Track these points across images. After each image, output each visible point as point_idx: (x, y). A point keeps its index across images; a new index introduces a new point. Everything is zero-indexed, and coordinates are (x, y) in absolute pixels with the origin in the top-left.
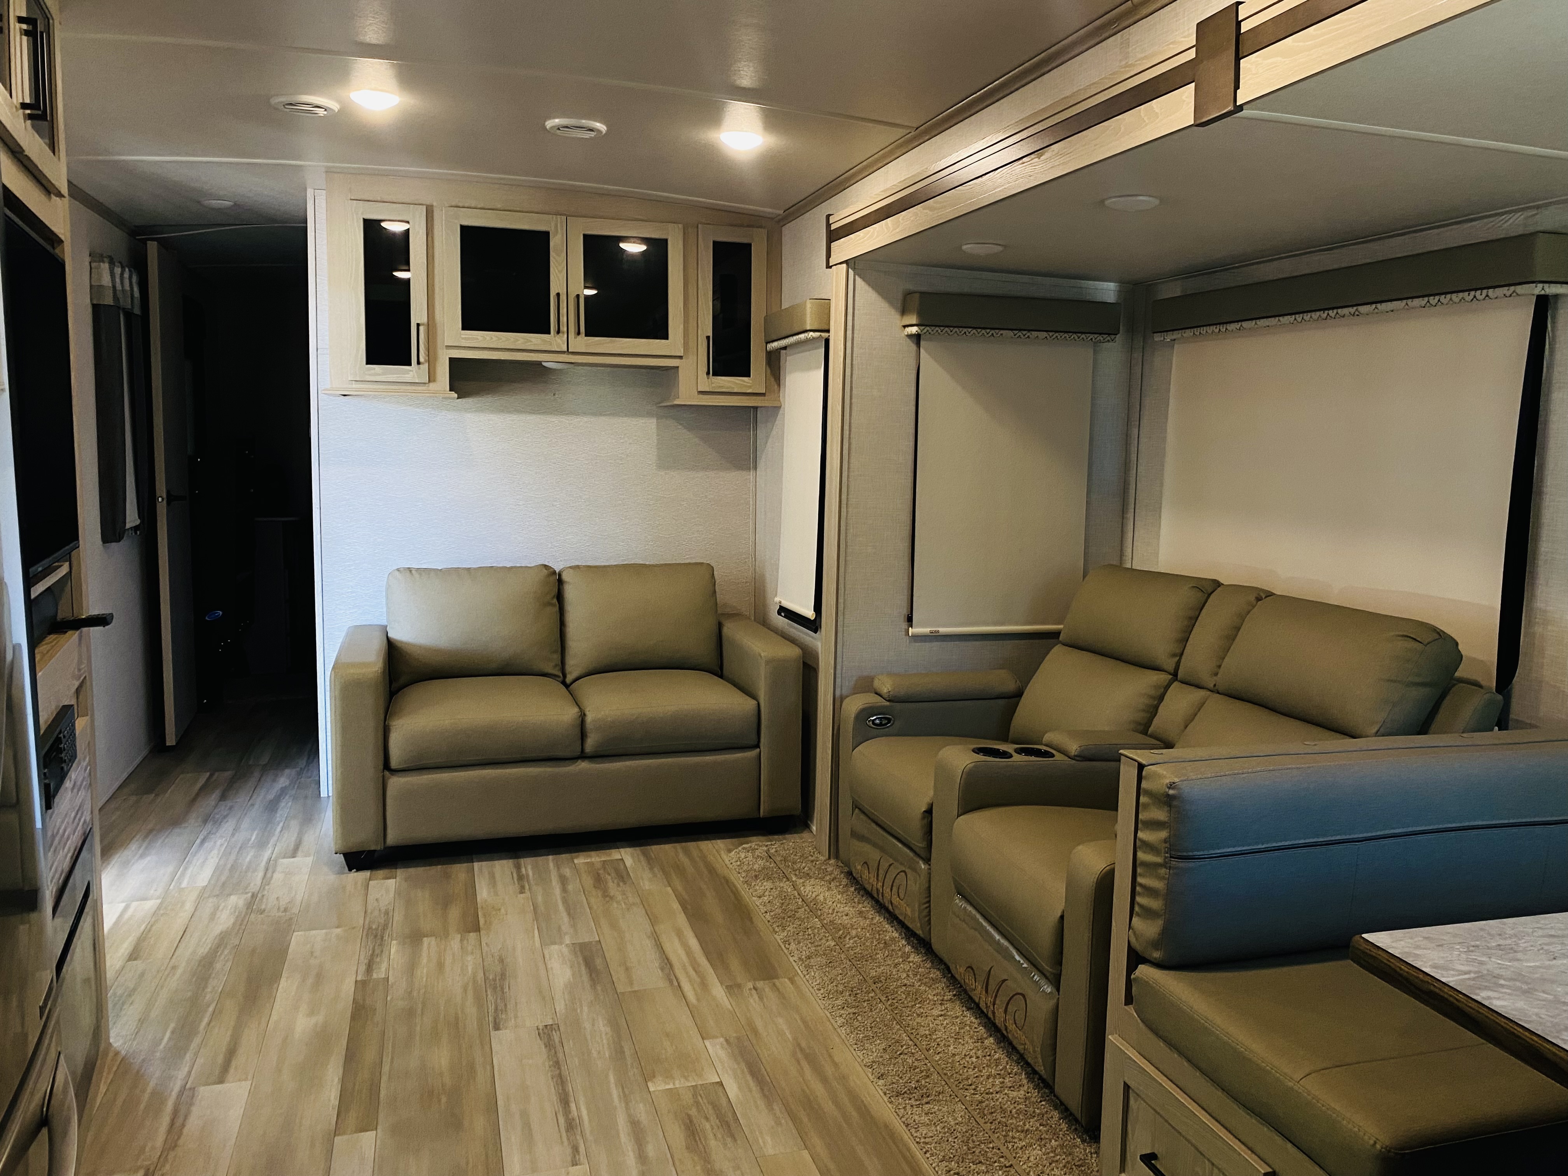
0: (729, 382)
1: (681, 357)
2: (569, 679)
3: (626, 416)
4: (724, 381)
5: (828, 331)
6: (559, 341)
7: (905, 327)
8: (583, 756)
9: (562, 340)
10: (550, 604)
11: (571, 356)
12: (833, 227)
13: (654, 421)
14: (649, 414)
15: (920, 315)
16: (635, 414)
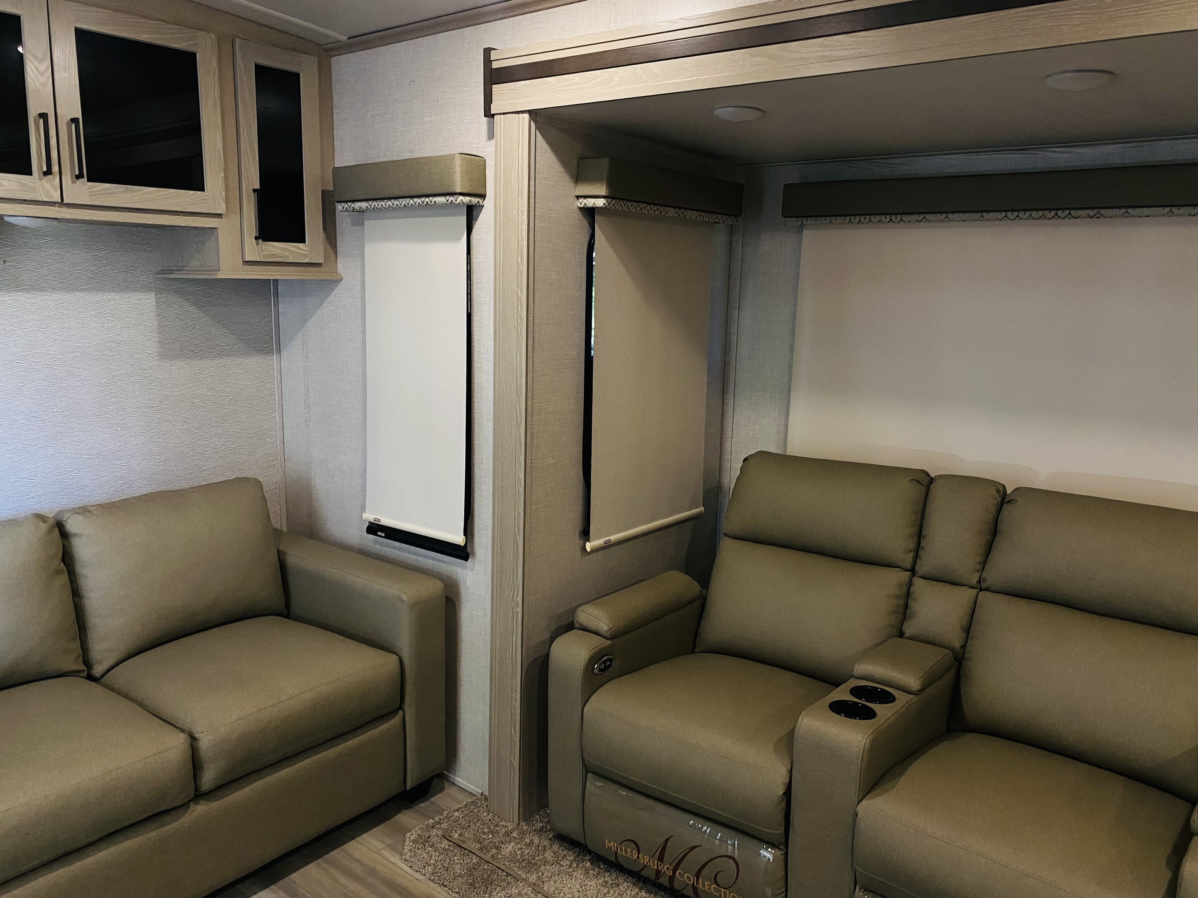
0: (281, 249)
1: (219, 216)
2: (98, 670)
3: (113, 291)
4: (277, 248)
5: (483, 196)
6: (48, 186)
7: (578, 197)
8: (199, 796)
9: (52, 186)
10: (58, 572)
11: (64, 209)
12: (495, 65)
13: (152, 296)
14: (147, 289)
15: (611, 185)
16: (126, 287)
